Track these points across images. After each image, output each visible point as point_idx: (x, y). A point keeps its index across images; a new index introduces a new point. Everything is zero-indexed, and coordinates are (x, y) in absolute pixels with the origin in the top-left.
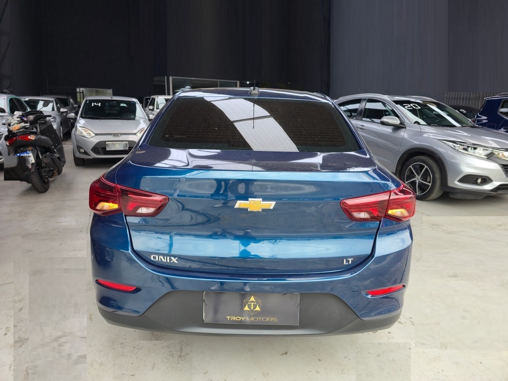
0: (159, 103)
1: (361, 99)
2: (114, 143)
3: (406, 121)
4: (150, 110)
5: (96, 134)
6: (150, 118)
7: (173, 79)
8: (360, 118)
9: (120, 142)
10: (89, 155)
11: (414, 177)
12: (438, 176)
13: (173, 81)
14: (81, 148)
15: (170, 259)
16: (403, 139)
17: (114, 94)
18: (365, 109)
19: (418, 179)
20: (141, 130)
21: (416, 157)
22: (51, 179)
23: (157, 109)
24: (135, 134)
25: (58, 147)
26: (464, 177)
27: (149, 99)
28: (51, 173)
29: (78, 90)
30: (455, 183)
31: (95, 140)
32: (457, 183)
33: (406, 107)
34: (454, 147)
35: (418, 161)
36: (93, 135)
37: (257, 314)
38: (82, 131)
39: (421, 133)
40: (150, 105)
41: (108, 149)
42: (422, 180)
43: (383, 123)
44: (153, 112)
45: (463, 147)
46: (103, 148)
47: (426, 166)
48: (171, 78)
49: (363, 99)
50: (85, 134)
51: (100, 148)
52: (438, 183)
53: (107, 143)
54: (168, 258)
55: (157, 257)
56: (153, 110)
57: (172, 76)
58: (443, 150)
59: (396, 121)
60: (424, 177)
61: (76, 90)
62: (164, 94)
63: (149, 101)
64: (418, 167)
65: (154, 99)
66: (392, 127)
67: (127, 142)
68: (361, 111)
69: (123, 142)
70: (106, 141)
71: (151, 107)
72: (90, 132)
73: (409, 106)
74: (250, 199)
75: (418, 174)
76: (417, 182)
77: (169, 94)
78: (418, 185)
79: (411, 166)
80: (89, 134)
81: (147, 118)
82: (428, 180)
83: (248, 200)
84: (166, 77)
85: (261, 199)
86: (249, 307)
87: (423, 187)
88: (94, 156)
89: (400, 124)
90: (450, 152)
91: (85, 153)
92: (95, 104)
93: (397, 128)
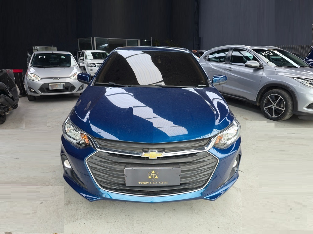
0: (87, 55)
1: (229, 49)
2: (54, 84)
3: (264, 64)
4: (81, 60)
5: (42, 78)
6: (81, 66)
7: (96, 39)
8: (229, 63)
9: (59, 84)
10: (38, 93)
11: (271, 104)
12: (290, 103)
13: (96, 41)
14: (32, 88)
16: (262, 77)
17: (58, 50)
18: (232, 56)
19: (274, 106)
20: (74, 75)
21: (273, 90)
22: (7, 114)
23: (86, 59)
24: (70, 77)
25: (13, 88)
26: (311, 104)
27: (81, 52)
28: (6, 109)
29: (33, 47)
30: (303, 108)
31: (42, 82)
32: (305, 109)
33: (263, 54)
34: (303, 83)
35: (274, 92)
36: (40, 79)
38: (31, 76)
39: (276, 73)
40: (81, 57)
41: (50, 89)
42: (277, 106)
43: (247, 66)
44: (84, 62)
45: (309, 83)
46: (47, 88)
47: (280, 97)
48: (95, 38)
49: (230, 49)
50: (33, 78)
51: (45, 88)
52: (290, 109)
53: (50, 84)
56: (83, 60)
57: (95, 37)
58: (295, 85)
59: (257, 64)
60: (279, 104)
61: (32, 48)
62: (91, 49)
63: (81, 54)
64: (274, 97)
65: (84, 53)
66: (253, 69)
67: (64, 83)
68: (229, 57)
69: (61, 84)
70: (49, 83)
71: (82, 58)
72: (37, 77)
73: (265, 53)
75: (274, 102)
76: (273, 108)
77: (94, 49)
78: (274, 110)
79: (268, 97)
80: (37, 78)
81: (78, 66)
82: (282, 106)
84: (91, 38)
87: (278, 111)
88: (41, 94)
89: (260, 66)
90: (299, 87)
91: (35, 92)
92: (41, 56)
93: (257, 69)
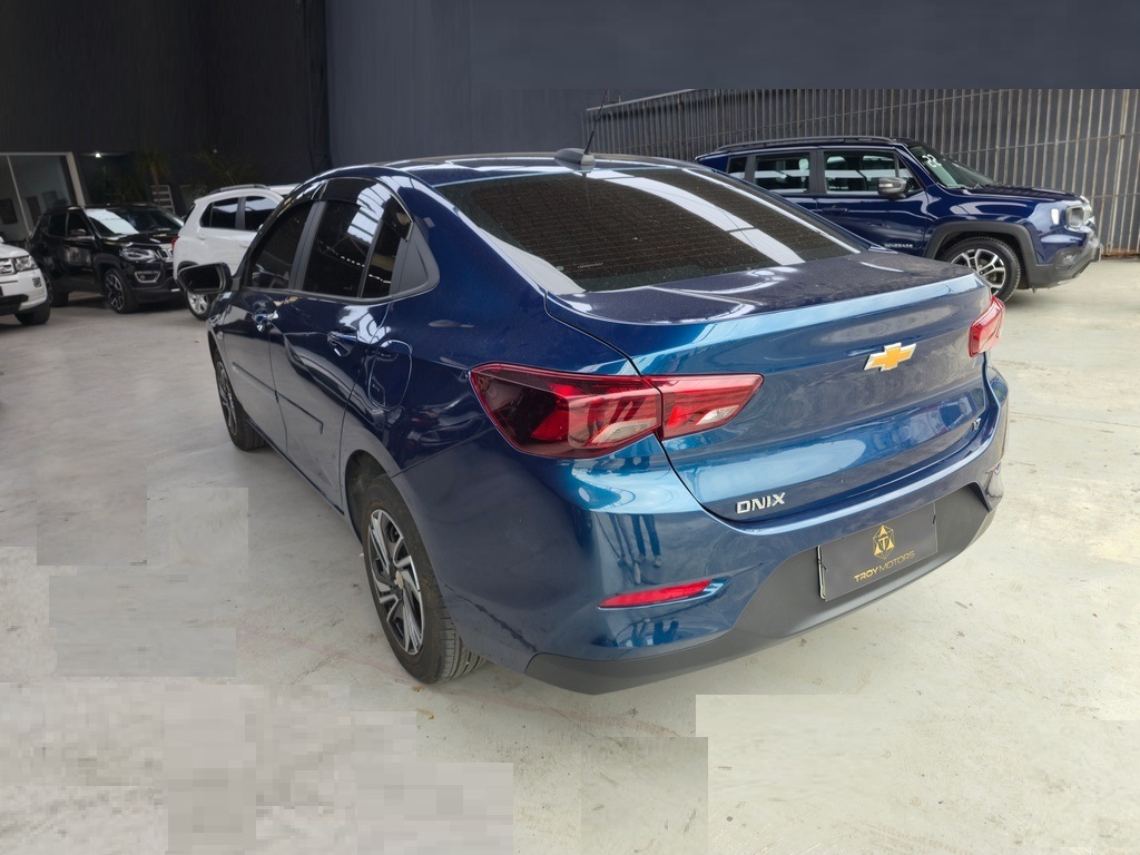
15: (773, 499)
37: (893, 554)
54: (769, 498)
55: (748, 503)
74: (886, 347)
83: (883, 350)
85: (900, 344)
86: (881, 548)
